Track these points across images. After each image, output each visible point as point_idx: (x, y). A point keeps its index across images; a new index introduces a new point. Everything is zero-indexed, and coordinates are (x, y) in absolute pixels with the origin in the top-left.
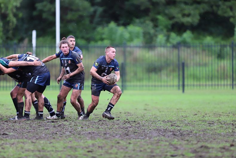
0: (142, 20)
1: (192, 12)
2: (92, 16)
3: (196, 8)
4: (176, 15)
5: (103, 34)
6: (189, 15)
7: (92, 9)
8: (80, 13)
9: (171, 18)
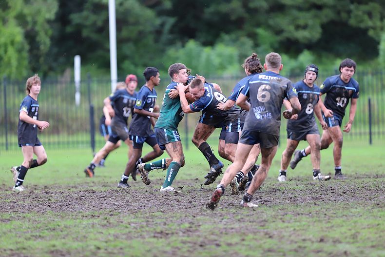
0: (233, 36)
1: (310, 22)
2: (158, 32)
4: (286, 28)
6: (305, 27)
9: (278, 32)
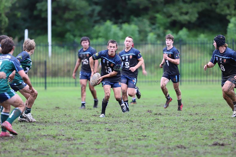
0: (140, 18)
1: (190, 10)
2: (91, 15)
3: (194, 7)
4: (174, 14)
5: (99, 32)
6: (186, 13)
7: (90, 9)
8: (78, 12)
9: (170, 16)
